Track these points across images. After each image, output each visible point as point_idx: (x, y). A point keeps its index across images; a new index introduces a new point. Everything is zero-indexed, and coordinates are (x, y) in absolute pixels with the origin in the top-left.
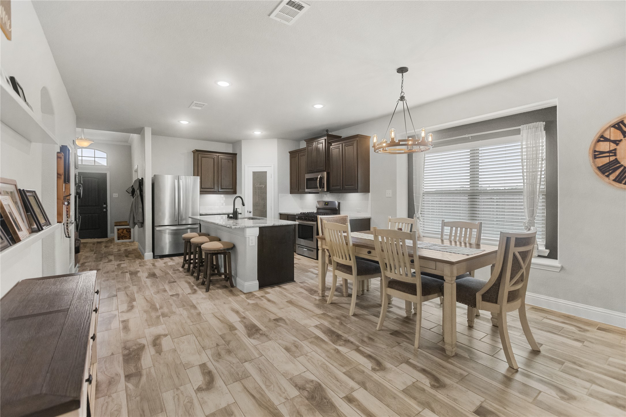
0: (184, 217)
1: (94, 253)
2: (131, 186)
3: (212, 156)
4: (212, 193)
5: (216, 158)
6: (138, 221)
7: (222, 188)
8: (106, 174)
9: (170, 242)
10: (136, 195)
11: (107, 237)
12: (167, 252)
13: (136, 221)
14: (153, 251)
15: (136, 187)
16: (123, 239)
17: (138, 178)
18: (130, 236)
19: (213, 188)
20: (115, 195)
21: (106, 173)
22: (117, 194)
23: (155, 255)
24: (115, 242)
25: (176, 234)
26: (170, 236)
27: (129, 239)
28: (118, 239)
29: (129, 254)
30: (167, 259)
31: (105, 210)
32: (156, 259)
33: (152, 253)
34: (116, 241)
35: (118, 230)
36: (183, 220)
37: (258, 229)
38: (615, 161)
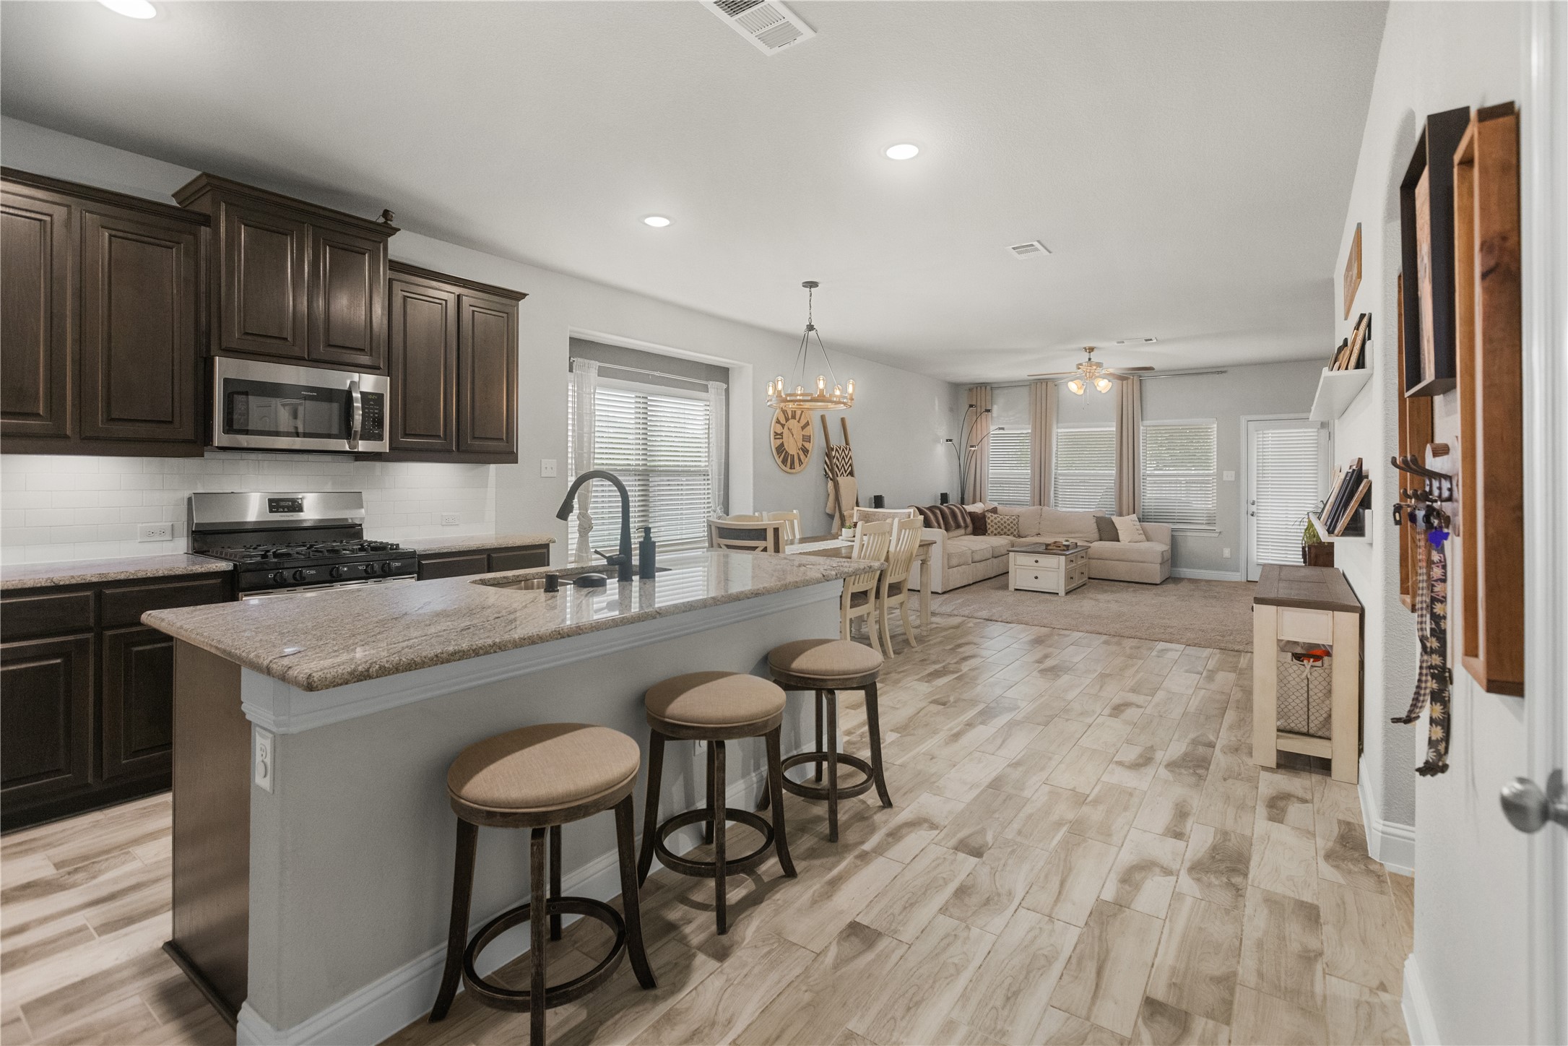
38: (782, 445)
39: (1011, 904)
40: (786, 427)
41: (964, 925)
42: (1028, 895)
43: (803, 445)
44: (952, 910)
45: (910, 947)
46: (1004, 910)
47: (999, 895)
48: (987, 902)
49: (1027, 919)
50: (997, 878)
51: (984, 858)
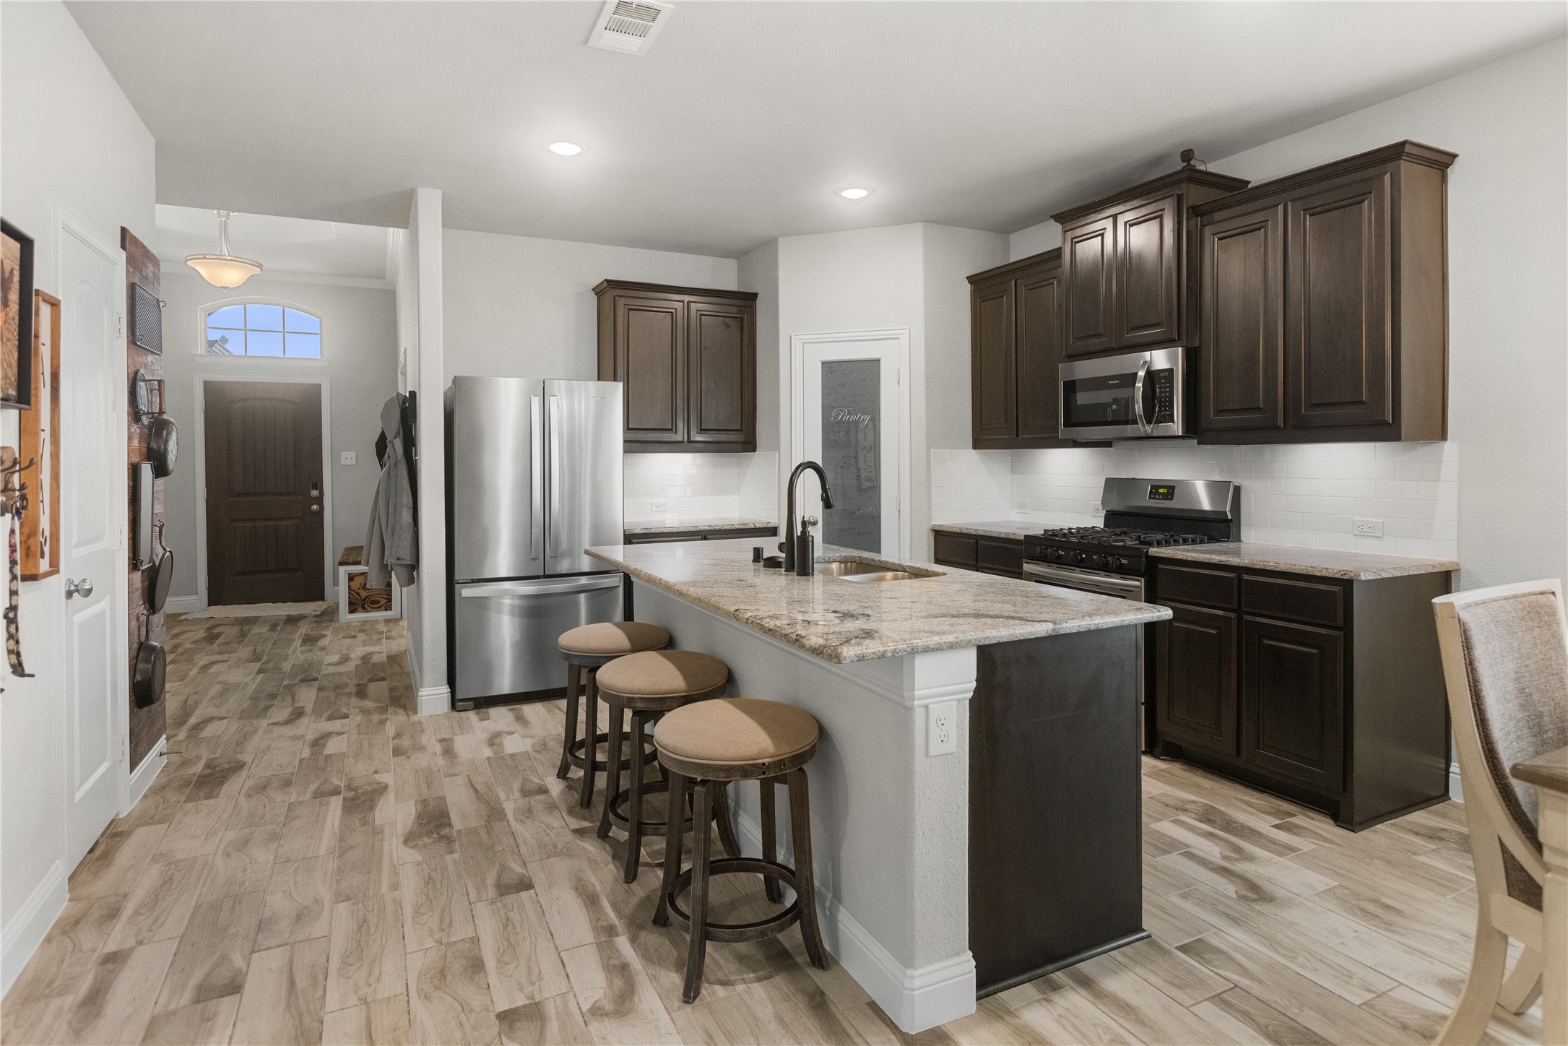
0: (564, 544)
1: (260, 671)
3: (665, 304)
4: (666, 446)
5: (680, 313)
6: (398, 559)
7: (702, 430)
8: (319, 386)
9: (515, 644)
10: (389, 458)
11: (322, 598)
12: (505, 682)
13: (389, 560)
14: (451, 681)
15: (392, 429)
16: (366, 611)
17: (398, 394)
18: (390, 600)
19: (671, 430)
20: (348, 458)
21: (320, 382)
22: (353, 454)
23: (459, 696)
24: (341, 620)
25: (536, 615)
26: (517, 619)
27: (386, 610)
28: (352, 611)
29: (371, 680)
30: (500, 717)
31: (315, 507)
32: (462, 713)
33: (445, 689)
34: (345, 615)
35: (351, 577)
36: (563, 555)
37: (970, 658)
39: (417, 989)
41: (444, 941)
42: (406, 1009)
44: (468, 945)
45: (470, 902)
46: (419, 977)
47: (438, 988)
48: (443, 974)
49: (389, 985)
50: (456, 1005)
51: (492, 1015)
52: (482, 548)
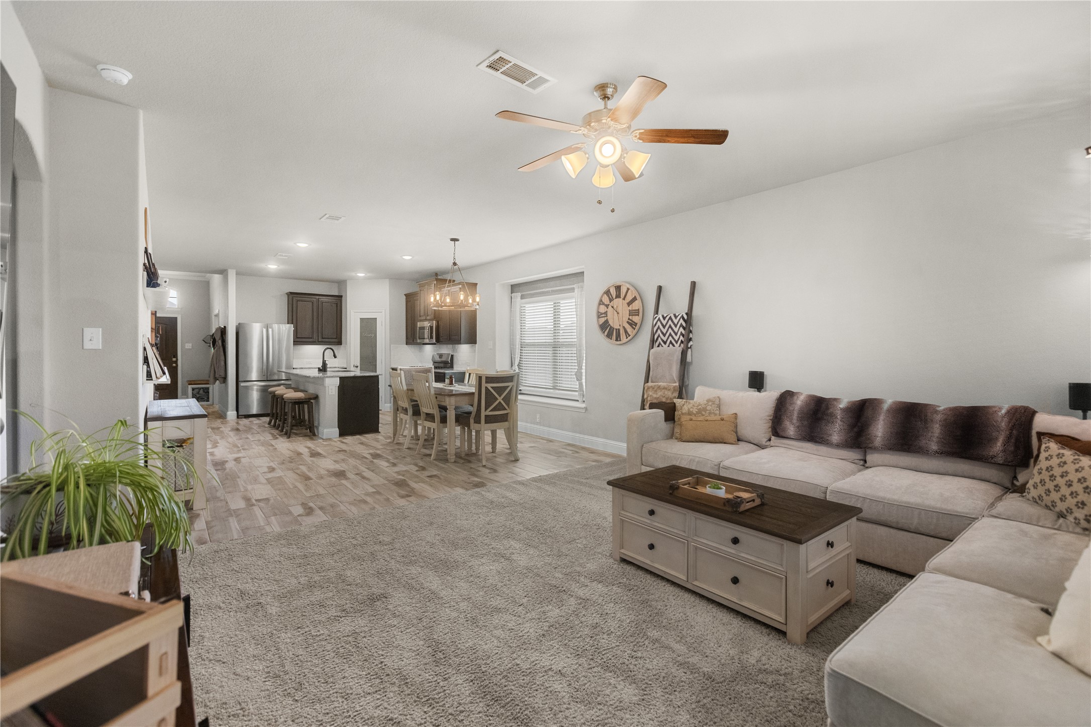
0: (275, 371)
2: (211, 334)
3: (310, 300)
4: (310, 343)
5: (315, 303)
6: (220, 376)
7: (322, 338)
8: (176, 318)
9: (258, 400)
10: (217, 345)
12: (254, 411)
13: (217, 376)
14: (237, 410)
15: (218, 337)
17: (219, 326)
18: (208, 398)
19: (312, 338)
20: (188, 346)
22: (191, 345)
23: (239, 414)
25: (264, 390)
26: (259, 393)
27: (207, 401)
30: (253, 421)
31: (174, 365)
32: (240, 419)
33: (235, 412)
35: (193, 389)
36: (275, 374)
37: (338, 379)
38: (607, 321)
40: (610, 307)
43: (629, 319)
52: (248, 370)
